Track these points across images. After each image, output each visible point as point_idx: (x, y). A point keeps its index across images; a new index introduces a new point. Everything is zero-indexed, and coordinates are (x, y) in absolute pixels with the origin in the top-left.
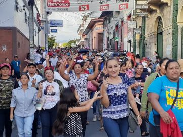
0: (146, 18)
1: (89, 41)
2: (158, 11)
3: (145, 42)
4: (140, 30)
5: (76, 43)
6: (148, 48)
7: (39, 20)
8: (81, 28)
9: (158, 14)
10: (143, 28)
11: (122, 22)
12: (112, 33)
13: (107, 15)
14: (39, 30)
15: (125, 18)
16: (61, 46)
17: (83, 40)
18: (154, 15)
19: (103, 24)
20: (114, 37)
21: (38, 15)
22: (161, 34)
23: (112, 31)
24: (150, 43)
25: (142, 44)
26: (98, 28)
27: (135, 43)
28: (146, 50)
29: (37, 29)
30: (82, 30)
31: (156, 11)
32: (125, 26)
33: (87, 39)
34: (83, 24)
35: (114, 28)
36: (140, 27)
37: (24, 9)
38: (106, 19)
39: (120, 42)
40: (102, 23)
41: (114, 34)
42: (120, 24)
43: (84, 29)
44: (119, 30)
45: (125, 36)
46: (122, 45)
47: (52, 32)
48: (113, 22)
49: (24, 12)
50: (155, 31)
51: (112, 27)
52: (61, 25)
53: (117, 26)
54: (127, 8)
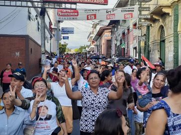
0: (150, 27)
1: (99, 47)
2: (161, 20)
3: (150, 49)
4: (144, 38)
5: (87, 48)
6: (152, 54)
7: (51, 28)
8: (91, 35)
9: (161, 23)
10: (147, 36)
11: (129, 30)
12: (119, 40)
13: (114, 23)
14: (51, 37)
15: (131, 27)
17: (92, 46)
18: (157, 24)
19: (111, 32)
20: (121, 44)
21: (51, 24)
22: (164, 41)
23: (119, 38)
24: (153, 50)
25: (147, 51)
26: (107, 35)
27: (140, 49)
28: (150, 57)
29: (49, 36)
30: (91, 37)
31: (159, 20)
32: (131, 33)
33: (97, 46)
34: (93, 32)
35: (121, 35)
36: (145, 35)
37: (37, 19)
38: (114, 27)
39: (126, 49)
40: (110, 30)
41: (121, 41)
42: (126, 31)
43: (93, 36)
44: (126, 37)
45: (130, 42)
46: (128, 51)
47: (64, 38)
48: (120, 30)
49: (36, 21)
50: (158, 38)
51: (119, 35)
52: (72, 32)
53: (124, 34)
54: (132, 17)
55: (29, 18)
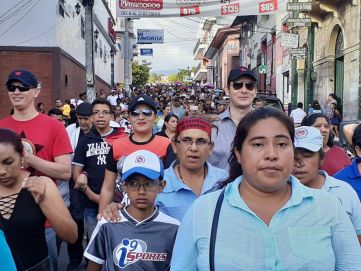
0: (316, 29)
1: (216, 70)
2: (336, 14)
3: (313, 76)
4: (302, 52)
5: (192, 74)
6: (318, 87)
7: (112, 31)
8: (201, 46)
9: (336, 20)
10: (309, 48)
11: (274, 34)
12: (256, 56)
13: (246, 23)
14: (113, 51)
15: (279, 28)
16: (166, 80)
17: (203, 69)
18: (328, 22)
19: (240, 39)
20: (259, 64)
21: (111, 22)
22: (342, 59)
23: (255, 53)
24: (321, 78)
25: (308, 80)
26: (232, 45)
27: (296, 76)
28: (315, 92)
29: (109, 49)
30: (201, 50)
31: (331, 14)
32: (277, 42)
33: (212, 68)
34: (205, 39)
35: (259, 45)
36: (305, 45)
37: (78, 13)
38: (245, 29)
39: (269, 75)
40: (238, 36)
41: (259, 58)
42: (269, 38)
43: (205, 47)
44: (269, 49)
45: (277, 62)
46: (273, 80)
47: (142, 53)
48: (257, 36)
49: (78, 18)
50: (331, 54)
51: (256, 46)
52: (159, 39)
53: (264, 43)
54: (276, 9)
55: (62, 12)
